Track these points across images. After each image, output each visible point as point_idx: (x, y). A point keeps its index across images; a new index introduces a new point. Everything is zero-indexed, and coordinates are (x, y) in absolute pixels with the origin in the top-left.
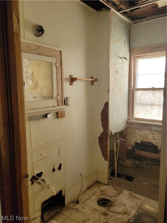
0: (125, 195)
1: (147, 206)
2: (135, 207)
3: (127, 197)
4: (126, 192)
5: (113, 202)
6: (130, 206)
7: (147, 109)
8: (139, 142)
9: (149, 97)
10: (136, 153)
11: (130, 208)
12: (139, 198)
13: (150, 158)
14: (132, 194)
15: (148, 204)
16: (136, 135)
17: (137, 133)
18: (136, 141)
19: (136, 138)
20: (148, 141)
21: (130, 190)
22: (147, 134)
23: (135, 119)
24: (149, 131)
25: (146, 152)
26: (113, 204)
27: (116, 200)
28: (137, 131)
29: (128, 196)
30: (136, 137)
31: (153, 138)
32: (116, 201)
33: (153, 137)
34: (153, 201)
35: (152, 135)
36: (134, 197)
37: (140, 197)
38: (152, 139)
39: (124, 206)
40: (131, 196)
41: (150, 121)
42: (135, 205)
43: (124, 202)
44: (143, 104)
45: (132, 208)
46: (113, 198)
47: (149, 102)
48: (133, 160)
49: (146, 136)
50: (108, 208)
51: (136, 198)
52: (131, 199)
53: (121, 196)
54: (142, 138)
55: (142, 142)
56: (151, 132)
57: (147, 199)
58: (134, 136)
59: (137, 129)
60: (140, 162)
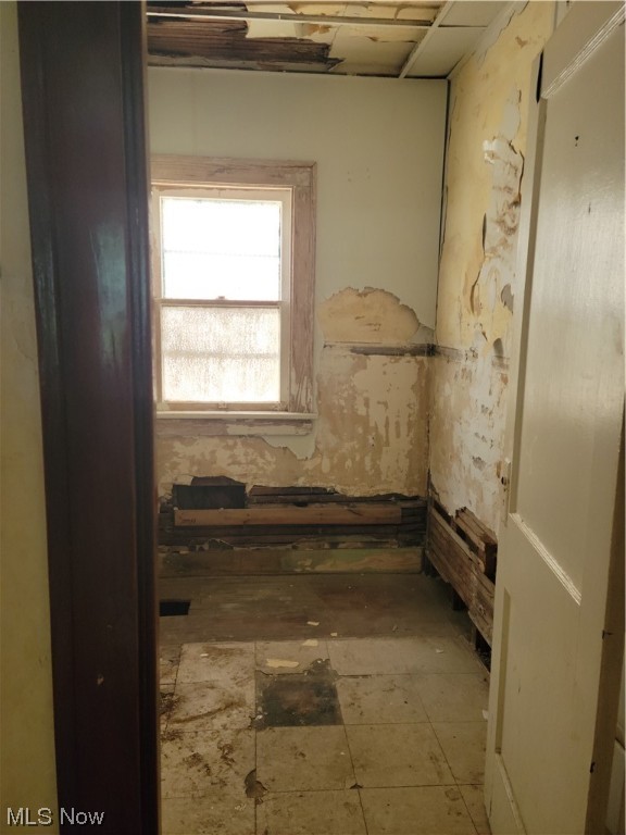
0: (196, 659)
1: (273, 664)
2: (246, 676)
3: (204, 660)
4: (193, 650)
5: (172, 694)
6: (232, 682)
7: (207, 371)
8: (187, 481)
9: (209, 329)
10: (178, 522)
11: (236, 688)
12: (241, 650)
13: (225, 527)
14: (215, 649)
15: (272, 657)
16: (175, 459)
17: (176, 454)
18: (176, 479)
19: (176, 471)
20: (215, 474)
21: (200, 640)
22: (213, 452)
23: (168, 408)
24: (216, 441)
25: (211, 511)
26: (175, 698)
27: (178, 681)
28: (178, 446)
29: (207, 657)
30: (175, 466)
31: (230, 461)
32: (178, 687)
33: (231, 456)
34: (280, 643)
35: (228, 453)
36: (228, 653)
37: (242, 645)
38: (229, 465)
39: (212, 688)
40: (216, 654)
41: (217, 407)
42: (240, 674)
43: (206, 679)
44: (191, 355)
45: (240, 684)
46: (167, 682)
47: (213, 347)
48: (166, 548)
49: (208, 457)
50: (169, 717)
51: (231, 654)
52: (221, 663)
53: (185, 665)
54: (195, 468)
55: (195, 479)
56: (224, 444)
57: (261, 644)
58: (167, 465)
59: (179, 438)
60: (192, 549)
